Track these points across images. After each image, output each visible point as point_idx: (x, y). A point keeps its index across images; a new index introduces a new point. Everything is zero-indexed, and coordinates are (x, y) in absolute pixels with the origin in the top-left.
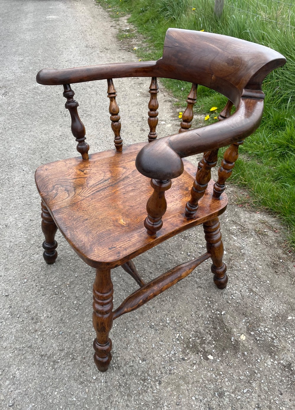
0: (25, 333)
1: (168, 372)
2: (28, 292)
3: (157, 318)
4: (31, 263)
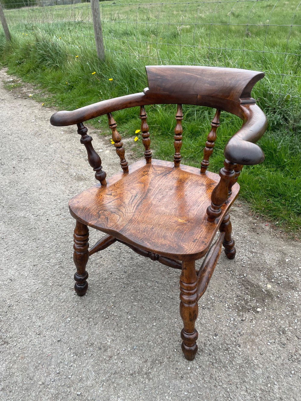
0: (102, 364)
1: (239, 335)
2: (78, 328)
3: (204, 300)
4: (63, 302)
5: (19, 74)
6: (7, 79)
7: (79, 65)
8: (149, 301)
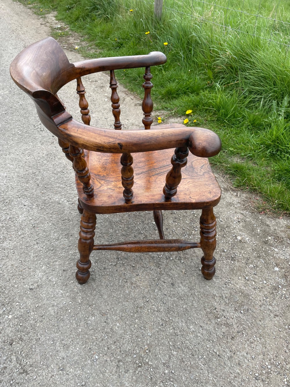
2: (105, 372)
3: (257, 366)
4: (91, 330)
5: (68, 20)
6: (54, 25)
7: (132, 20)
8: (190, 353)
